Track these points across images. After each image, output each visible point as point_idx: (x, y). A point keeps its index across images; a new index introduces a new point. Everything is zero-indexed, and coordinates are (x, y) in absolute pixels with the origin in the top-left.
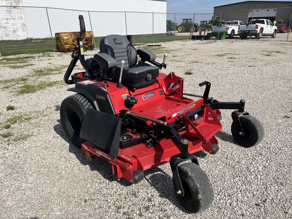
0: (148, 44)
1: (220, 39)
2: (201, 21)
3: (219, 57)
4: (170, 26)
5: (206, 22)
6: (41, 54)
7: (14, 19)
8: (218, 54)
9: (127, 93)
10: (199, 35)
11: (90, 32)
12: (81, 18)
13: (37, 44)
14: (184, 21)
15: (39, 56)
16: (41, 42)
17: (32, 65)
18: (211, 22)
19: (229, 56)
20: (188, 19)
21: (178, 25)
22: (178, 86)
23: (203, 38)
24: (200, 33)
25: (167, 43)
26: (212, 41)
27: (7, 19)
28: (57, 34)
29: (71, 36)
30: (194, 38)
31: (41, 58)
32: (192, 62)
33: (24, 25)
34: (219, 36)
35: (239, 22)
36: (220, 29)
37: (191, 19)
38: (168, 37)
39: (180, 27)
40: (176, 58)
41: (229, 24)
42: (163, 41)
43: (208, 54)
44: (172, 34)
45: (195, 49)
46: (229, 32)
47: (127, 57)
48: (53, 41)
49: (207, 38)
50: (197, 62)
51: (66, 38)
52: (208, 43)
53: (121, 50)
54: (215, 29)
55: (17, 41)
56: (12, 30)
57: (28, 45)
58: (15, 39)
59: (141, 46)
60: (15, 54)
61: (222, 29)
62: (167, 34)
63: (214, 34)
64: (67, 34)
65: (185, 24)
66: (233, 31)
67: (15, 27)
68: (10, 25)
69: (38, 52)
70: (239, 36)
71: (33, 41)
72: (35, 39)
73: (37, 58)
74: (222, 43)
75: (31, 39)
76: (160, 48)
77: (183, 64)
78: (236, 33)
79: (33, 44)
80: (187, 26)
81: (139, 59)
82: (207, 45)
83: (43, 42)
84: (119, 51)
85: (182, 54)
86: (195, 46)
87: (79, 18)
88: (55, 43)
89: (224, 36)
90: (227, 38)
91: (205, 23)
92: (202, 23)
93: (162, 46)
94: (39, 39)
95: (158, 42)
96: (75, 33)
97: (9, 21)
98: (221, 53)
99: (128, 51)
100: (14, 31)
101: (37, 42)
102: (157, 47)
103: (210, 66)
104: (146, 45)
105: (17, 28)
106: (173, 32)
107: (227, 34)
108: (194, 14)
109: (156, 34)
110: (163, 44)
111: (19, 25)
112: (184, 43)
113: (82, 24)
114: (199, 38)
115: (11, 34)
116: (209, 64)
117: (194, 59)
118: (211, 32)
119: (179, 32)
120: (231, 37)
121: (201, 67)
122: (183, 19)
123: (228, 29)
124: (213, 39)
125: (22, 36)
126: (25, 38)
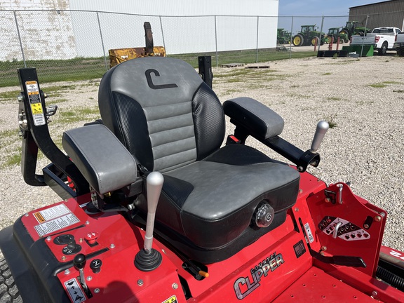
0: (249, 65)
1: (364, 55)
2: (330, 29)
3: (376, 89)
4: (282, 37)
5: (338, 29)
6: (87, 82)
7: (57, 30)
8: (372, 82)
9: (173, 292)
10: (328, 49)
11: (161, 47)
12: (147, 26)
13: (88, 66)
14: (304, 29)
15: (83, 86)
16: (94, 63)
17: (64, 100)
18: (345, 30)
19: (394, 87)
20: (309, 27)
21: (293, 35)
22: (361, 235)
23: (336, 54)
24: (330, 47)
25: (278, 62)
26: (352, 59)
27: (48, 30)
28: (112, 51)
29: (132, 54)
30: (321, 54)
31: (84, 89)
32: (329, 99)
33: (72, 38)
34: (362, 51)
35: (394, 29)
36: (365, 40)
37: (313, 26)
38: (278, 54)
39: (298, 38)
40: (296, 89)
41: (379, 32)
42: (272, 60)
43: (352, 82)
44: (285, 49)
45: (328, 74)
46: (379, 45)
47: (192, 127)
48: (106, 61)
49: (343, 53)
50: (338, 99)
51: (124, 57)
52: (345, 63)
53: (172, 107)
54: (356, 39)
55: (61, 61)
56: (55, 45)
57: (76, 67)
58: (59, 58)
59: (238, 68)
60: (51, 81)
61: (368, 40)
62: (278, 49)
63: (356, 48)
64: (125, 51)
65: (305, 33)
66: (386, 43)
67: (60, 41)
68: (52, 39)
69: (84, 78)
70: (395, 52)
71: (84, 61)
72: (88, 59)
73: (78, 87)
74: (370, 62)
75: (82, 59)
76: (267, 72)
77: (313, 104)
78: (391, 46)
79: (82, 66)
80: (308, 37)
81: (230, 129)
82: (345, 66)
83: (97, 63)
84: (162, 110)
85: (307, 82)
86: (326, 69)
87: (144, 26)
88: (109, 64)
89: (371, 51)
90: (375, 54)
91: (336, 31)
92: (331, 31)
93: (271, 68)
94: (92, 59)
95: (264, 61)
96: (137, 50)
97: (51, 33)
98: (377, 81)
99: (194, 108)
100: (58, 48)
101: (88, 63)
102: (263, 70)
103: (365, 107)
104: (246, 66)
105: (62, 43)
106: (285, 45)
107: (375, 49)
108: (323, 17)
109: (261, 49)
110: (272, 65)
111: (65, 38)
112: (306, 63)
113: (148, 35)
114: (329, 54)
115: (54, 51)
116: (362, 103)
117: (330, 94)
118: (348, 44)
119: (295, 46)
120: (382, 52)
121: (350, 111)
122: (302, 27)
123: (377, 39)
124: (353, 56)
125: (69, 54)
126: (73, 57)
